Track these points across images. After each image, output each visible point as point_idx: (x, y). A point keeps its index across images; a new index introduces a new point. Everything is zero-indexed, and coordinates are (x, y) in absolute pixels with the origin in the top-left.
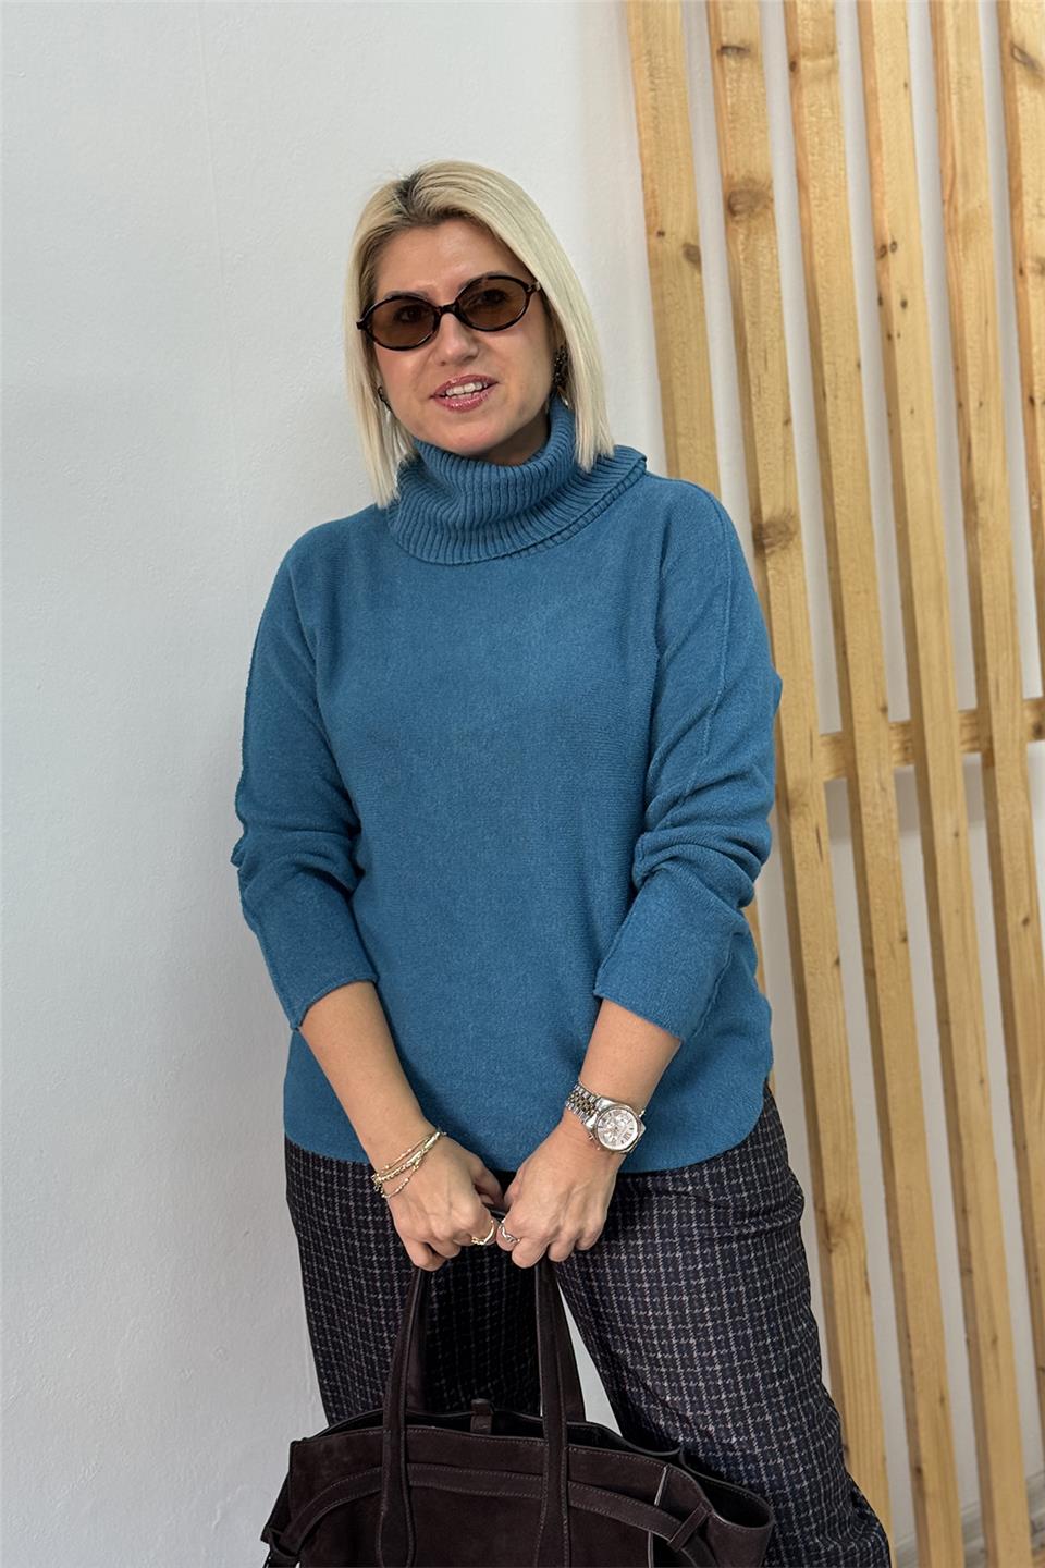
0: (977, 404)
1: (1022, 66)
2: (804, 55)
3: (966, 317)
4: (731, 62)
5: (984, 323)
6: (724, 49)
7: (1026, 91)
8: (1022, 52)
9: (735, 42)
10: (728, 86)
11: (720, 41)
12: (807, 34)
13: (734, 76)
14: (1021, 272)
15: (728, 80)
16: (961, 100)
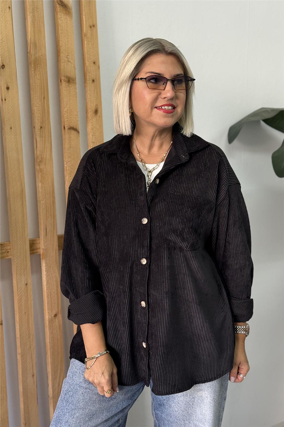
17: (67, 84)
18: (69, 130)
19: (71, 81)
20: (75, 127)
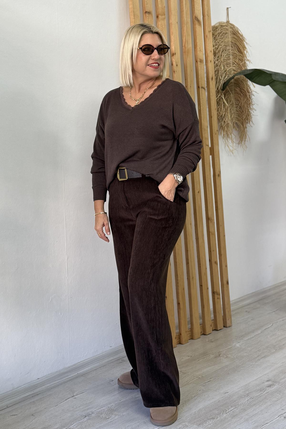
0: (190, 87)
1: (197, 21)
2: (160, 15)
3: (188, 69)
4: (147, 15)
5: (191, 71)
6: (146, 12)
7: (198, 26)
8: (197, 18)
9: (148, 11)
10: (147, 19)
11: (145, 10)
12: (160, 11)
13: (148, 18)
14: (197, 62)
15: (147, 18)
16: (187, 26)
17: (200, 63)
18: (201, 89)
19: (202, 61)
20: (204, 87)
